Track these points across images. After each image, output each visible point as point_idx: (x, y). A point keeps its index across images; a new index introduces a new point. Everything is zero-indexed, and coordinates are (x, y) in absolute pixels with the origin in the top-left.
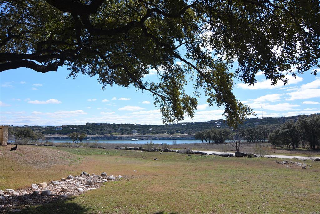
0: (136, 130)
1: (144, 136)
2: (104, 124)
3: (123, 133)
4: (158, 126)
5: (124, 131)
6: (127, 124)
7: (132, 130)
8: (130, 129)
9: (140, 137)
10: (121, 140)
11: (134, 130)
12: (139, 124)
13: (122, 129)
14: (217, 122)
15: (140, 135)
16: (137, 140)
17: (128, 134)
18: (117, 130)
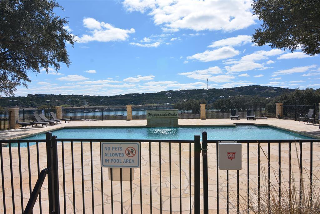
0: (87, 101)
1: (97, 108)
2: (49, 95)
3: (73, 105)
4: (107, 97)
5: (74, 103)
6: (75, 95)
7: (83, 101)
8: (80, 100)
9: (93, 108)
10: (72, 112)
11: (85, 102)
12: (88, 95)
13: (71, 101)
14: (168, 93)
15: (93, 107)
16: (90, 112)
17: (80, 105)
18: (66, 102)
